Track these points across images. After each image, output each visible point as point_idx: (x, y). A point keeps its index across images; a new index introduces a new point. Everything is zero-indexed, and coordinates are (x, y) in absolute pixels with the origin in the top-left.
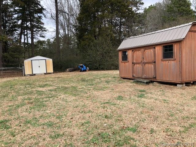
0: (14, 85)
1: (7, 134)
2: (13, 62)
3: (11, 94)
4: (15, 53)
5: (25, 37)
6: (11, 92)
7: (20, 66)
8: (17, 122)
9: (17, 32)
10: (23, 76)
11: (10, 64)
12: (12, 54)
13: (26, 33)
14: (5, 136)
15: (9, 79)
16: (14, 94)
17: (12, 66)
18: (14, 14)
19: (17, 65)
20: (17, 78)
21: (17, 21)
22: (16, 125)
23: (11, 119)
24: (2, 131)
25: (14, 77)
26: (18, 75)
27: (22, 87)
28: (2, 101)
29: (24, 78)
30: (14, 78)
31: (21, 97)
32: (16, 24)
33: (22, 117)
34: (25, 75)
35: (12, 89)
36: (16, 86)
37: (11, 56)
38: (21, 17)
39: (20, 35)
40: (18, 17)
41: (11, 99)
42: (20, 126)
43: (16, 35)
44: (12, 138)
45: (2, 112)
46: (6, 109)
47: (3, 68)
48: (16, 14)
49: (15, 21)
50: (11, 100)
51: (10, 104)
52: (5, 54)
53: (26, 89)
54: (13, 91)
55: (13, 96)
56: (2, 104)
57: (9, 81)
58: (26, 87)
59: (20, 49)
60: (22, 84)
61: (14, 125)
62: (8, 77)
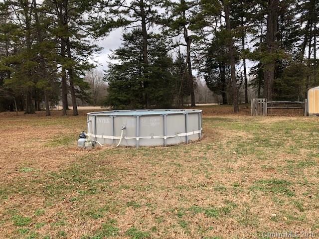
0: (291, 130)
1: (291, 203)
2: (288, 92)
3: (288, 142)
4: (293, 78)
5: (312, 48)
6: (288, 140)
7: (299, 99)
8: (304, 190)
9: (298, 42)
10: (304, 115)
11: (283, 96)
12: (288, 80)
13: (313, 42)
14: (287, 205)
15: (282, 119)
16: (294, 144)
17: (285, 99)
18: (296, 14)
19: (293, 98)
20: (295, 119)
21: (299, 24)
22: (303, 194)
23: (294, 181)
24: (281, 196)
25: (289, 116)
26: (295, 115)
27: (306, 134)
28: (277, 152)
29: (306, 119)
30: (289, 118)
31: (306, 150)
32: (297, 29)
33: (312, 183)
34: (308, 115)
35: (288, 135)
36: (293, 131)
37: (287, 83)
38: (306, 15)
39: (303, 46)
40: (302, 17)
41: (289, 151)
42: (310, 197)
43: (296, 48)
44: (298, 212)
45: (279, 168)
46: (283, 165)
47: (274, 102)
48: (298, 12)
49: (297, 24)
50: (289, 153)
51: (287, 158)
52: (278, 80)
53: (312, 138)
54: (290, 139)
55: (291, 146)
56: (276, 155)
57: (282, 122)
58: (312, 134)
59: (302, 70)
60: (304, 130)
61: (300, 193)
62: (279, 116)
